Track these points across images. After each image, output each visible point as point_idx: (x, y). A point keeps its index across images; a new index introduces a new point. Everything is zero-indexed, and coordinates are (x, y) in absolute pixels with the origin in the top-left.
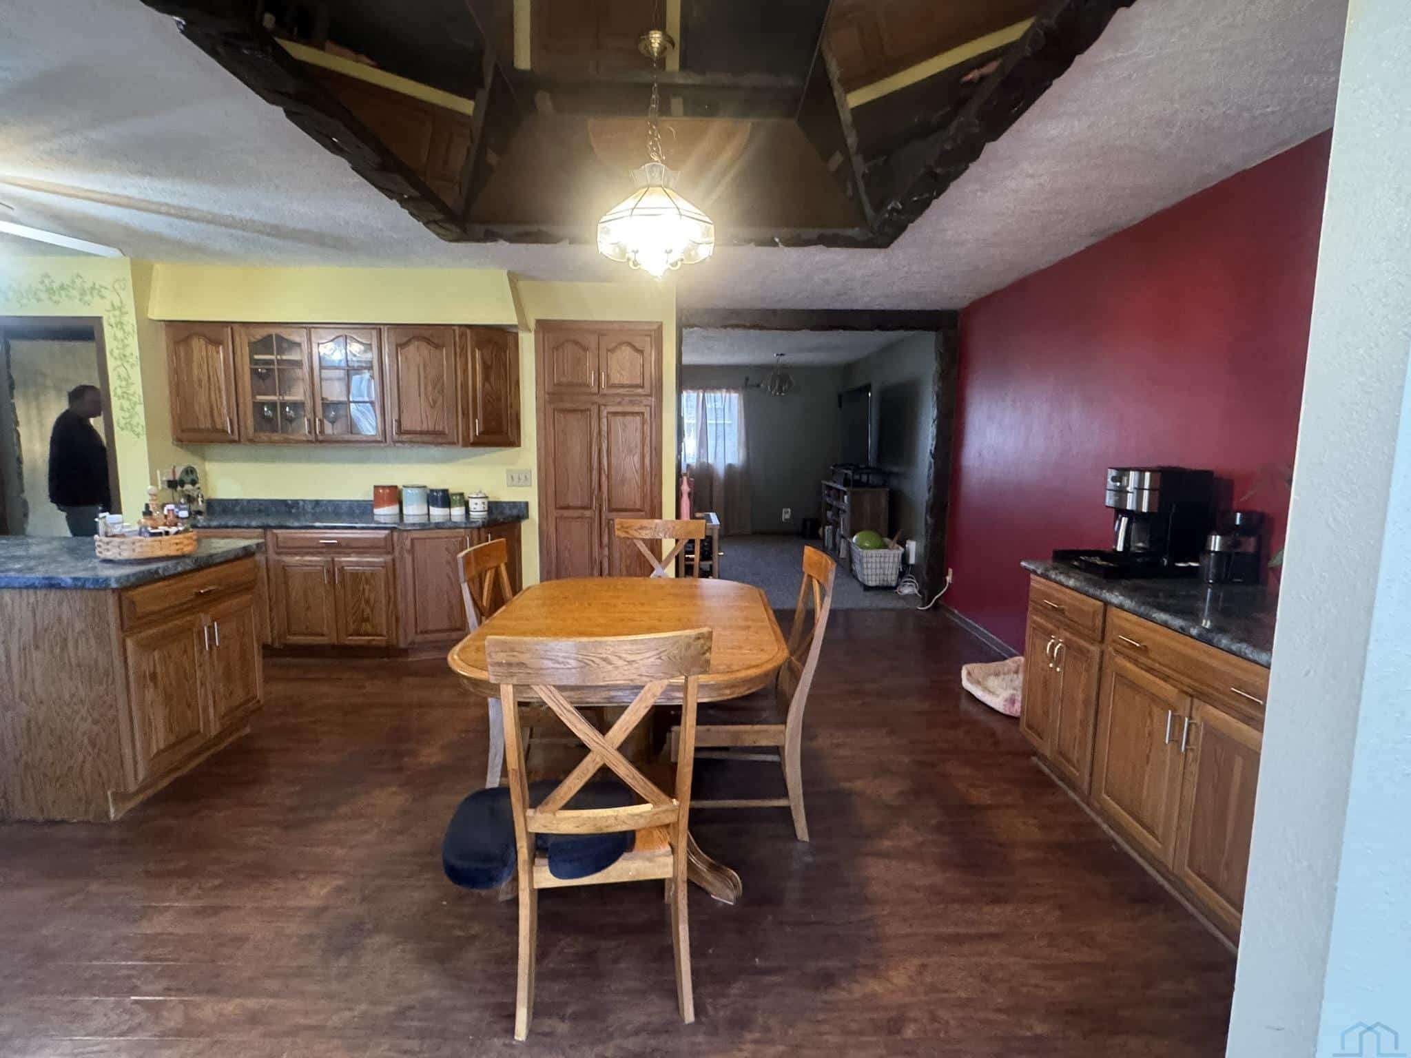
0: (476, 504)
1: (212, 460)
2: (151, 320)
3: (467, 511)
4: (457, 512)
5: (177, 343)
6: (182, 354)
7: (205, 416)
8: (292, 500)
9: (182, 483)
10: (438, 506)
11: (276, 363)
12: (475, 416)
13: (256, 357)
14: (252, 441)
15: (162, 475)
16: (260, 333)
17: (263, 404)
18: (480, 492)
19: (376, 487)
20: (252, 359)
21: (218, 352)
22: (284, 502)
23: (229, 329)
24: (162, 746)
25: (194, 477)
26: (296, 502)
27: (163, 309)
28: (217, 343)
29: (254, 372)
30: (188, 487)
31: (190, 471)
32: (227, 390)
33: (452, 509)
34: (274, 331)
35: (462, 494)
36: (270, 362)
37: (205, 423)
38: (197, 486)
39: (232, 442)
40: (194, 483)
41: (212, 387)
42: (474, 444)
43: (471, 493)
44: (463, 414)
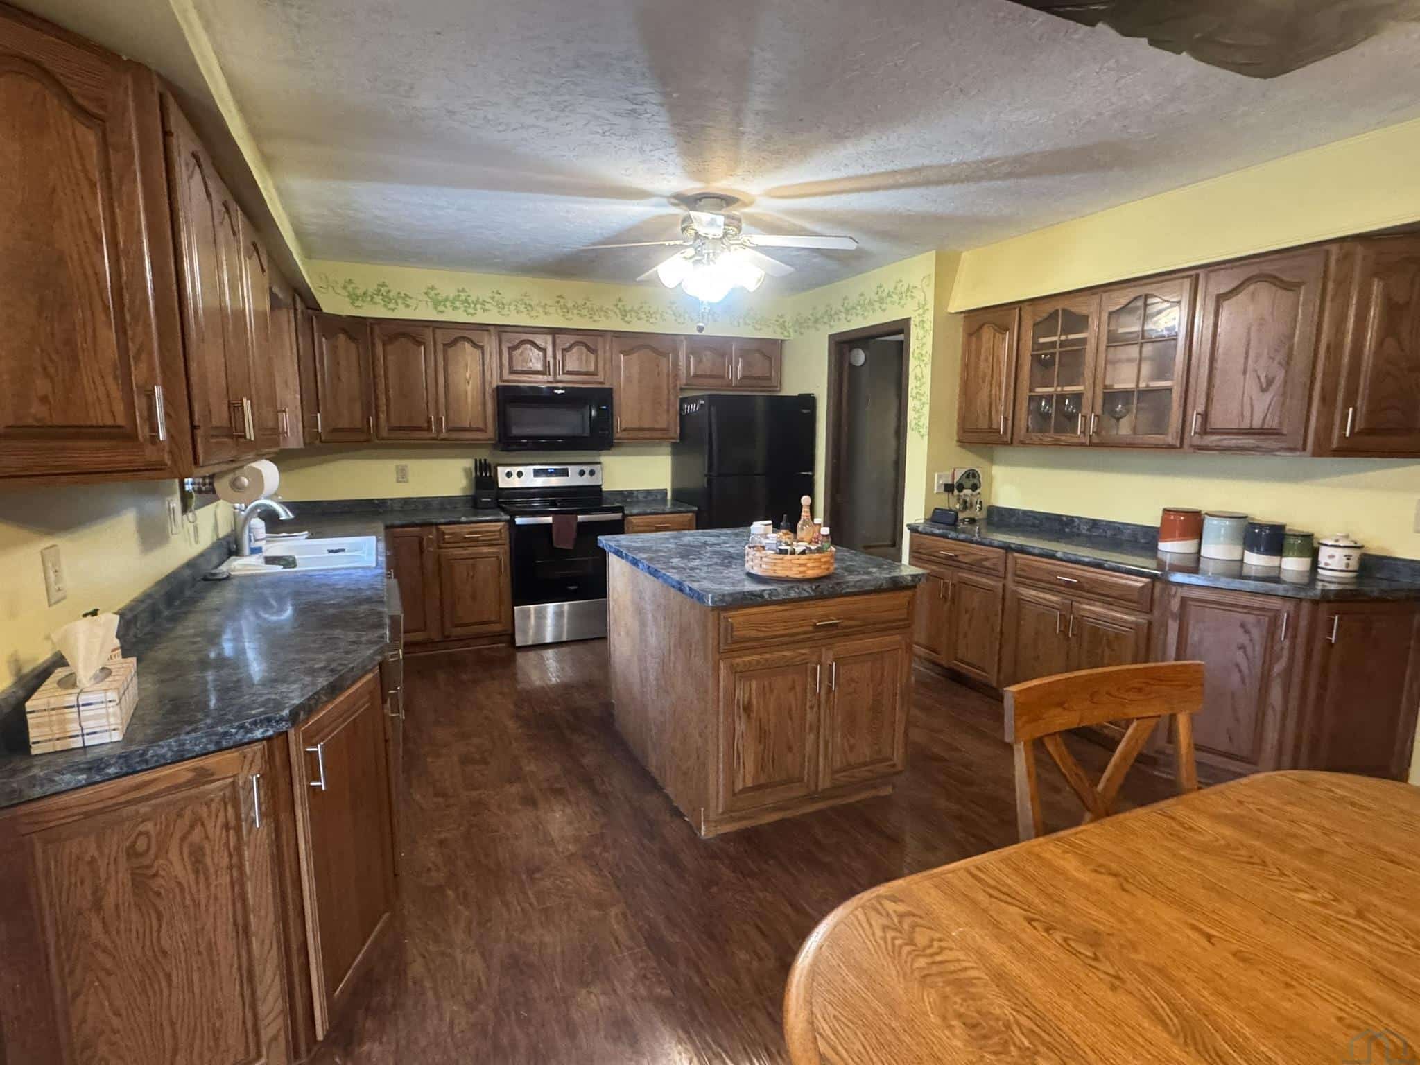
0: (1332, 557)
1: (1000, 463)
2: (950, 313)
3: (1315, 565)
4: (1293, 565)
5: (970, 335)
6: (974, 347)
7: (984, 415)
8: (1067, 517)
9: (961, 487)
10: (1259, 552)
11: (1058, 346)
12: (1350, 400)
13: (1042, 340)
14: (1023, 443)
15: (940, 477)
16: (1048, 308)
17: (1041, 397)
18: (1347, 537)
19: (1166, 511)
20: (1035, 342)
21: (1004, 339)
22: (1058, 518)
23: (1017, 310)
24: (749, 784)
25: (975, 481)
26: (1071, 520)
27: (962, 301)
28: (1003, 329)
29: (1036, 359)
30: (967, 492)
31: (971, 475)
32: (1008, 385)
33: (1284, 559)
34: (1060, 305)
35: (1308, 537)
36: (1053, 344)
37: (983, 424)
38: (978, 491)
39: (1005, 444)
40: (974, 487)
41: (994, 382)
42: (1342, 452)
43: (1325, 538)
44: (1323, 399)
